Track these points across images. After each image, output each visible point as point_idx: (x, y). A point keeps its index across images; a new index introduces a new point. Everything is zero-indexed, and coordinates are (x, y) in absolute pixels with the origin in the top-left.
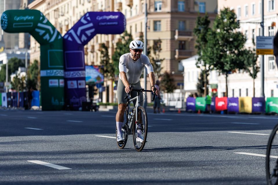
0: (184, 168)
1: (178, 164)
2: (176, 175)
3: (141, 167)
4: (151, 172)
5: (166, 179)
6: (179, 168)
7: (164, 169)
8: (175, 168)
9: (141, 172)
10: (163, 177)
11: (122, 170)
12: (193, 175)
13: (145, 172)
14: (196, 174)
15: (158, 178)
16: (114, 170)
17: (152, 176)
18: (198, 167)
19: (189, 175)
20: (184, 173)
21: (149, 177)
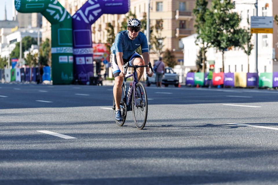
0: (180, 137)
1: (176, 133)
2: (173, 144)
3: (141, 137)
4: (150, 141)
5: (163, 147)
6: (176, 138)
7: (162, 138)
8: (172, 138)
9: (141, 141)
10: (161, 146)
11: (124, 139)
12: (188, 144)
13: (144, 141)
14: (192, 143)
15: (156, 147)
16: (116, 139)
17: (151, 144)
18: (193, 137)
19: (185, 144)
20: (180, 142)
21: (148, 146)
